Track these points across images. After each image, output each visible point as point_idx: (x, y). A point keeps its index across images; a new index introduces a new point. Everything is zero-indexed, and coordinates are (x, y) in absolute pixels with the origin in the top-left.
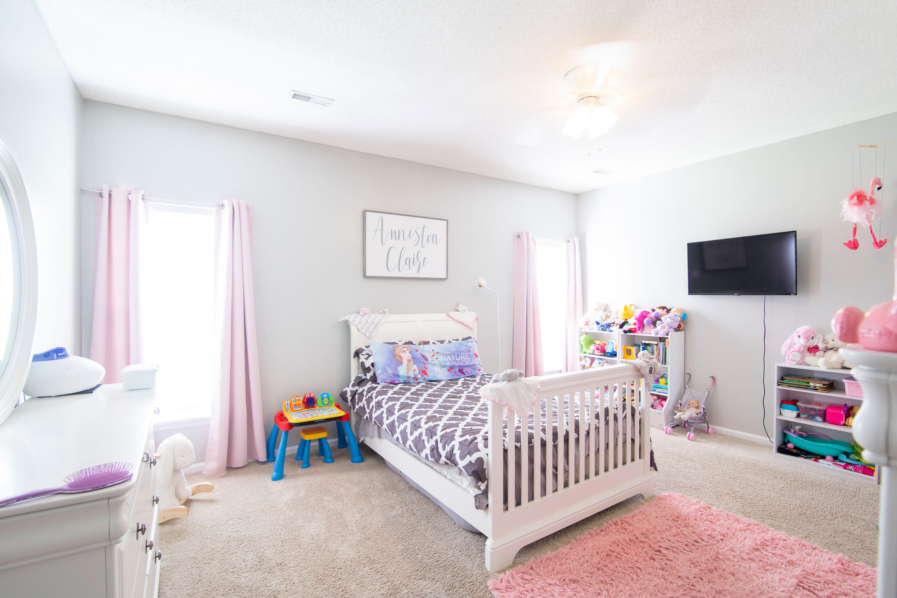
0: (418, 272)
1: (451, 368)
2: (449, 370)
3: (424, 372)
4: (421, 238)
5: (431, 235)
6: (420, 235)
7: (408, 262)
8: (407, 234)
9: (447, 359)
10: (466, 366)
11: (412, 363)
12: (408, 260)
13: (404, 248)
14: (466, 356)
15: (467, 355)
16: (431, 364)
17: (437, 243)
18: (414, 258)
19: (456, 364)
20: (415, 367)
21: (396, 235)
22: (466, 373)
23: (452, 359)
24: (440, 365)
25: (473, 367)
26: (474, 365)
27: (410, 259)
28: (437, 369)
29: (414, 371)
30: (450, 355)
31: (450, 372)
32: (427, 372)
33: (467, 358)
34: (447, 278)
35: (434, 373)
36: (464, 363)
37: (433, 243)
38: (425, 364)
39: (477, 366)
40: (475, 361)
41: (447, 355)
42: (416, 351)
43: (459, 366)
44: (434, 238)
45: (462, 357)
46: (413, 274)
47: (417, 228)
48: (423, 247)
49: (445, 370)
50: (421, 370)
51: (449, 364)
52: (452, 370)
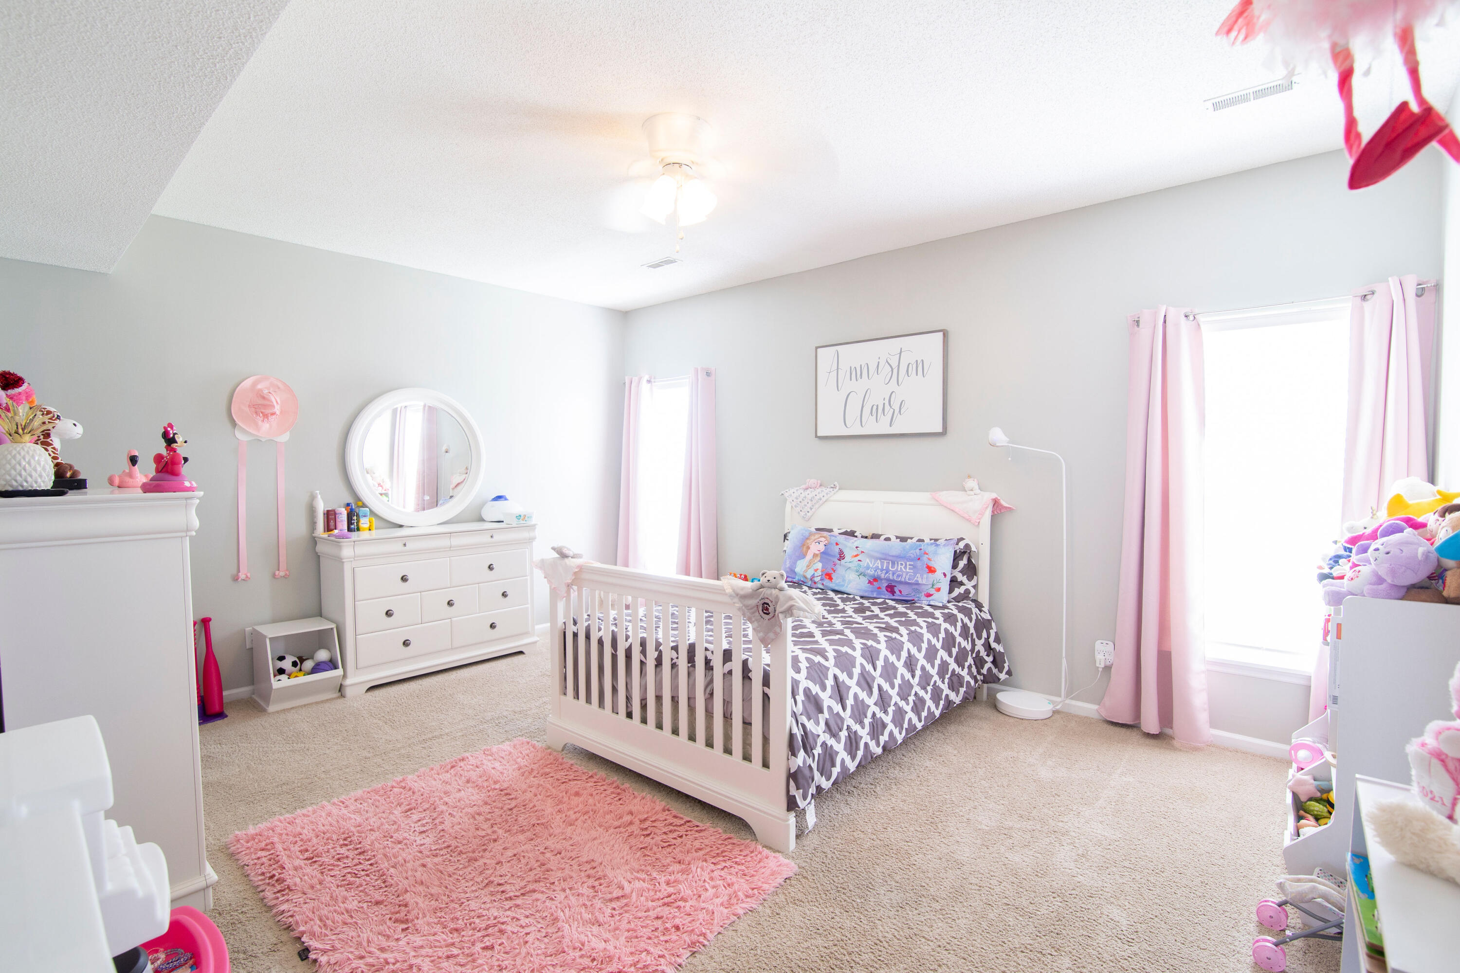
0: (890, 426)
1: (874, 580)
2: (870, 582)
3: (829, 576)
4: (895, 371)
5: (913, 362)
6: (894, 365)
7: (875, 411)
8: (873, 368)
9: (874, 564)
10: (901, 583)
11: (819, 558)
12: (875, 408)
13: (869, 391)
14: (908, 567)
15: (910, 565)
16: (844, 566)
17: (925, 373)
18: (884, 404)
19: (883, 576)
20: (819, 566)
21: (856, 373)
22: (897, 592)
23: (882, 566)
24: (857, 571)
25: (916, 587)
26: (917, 584)
27: (877, 406)
28: (851, 576)
29: (816, 570)
30: (881, 559)
31: (871, 586)
32: (833, 576)
33: (908, 570)
34: (944, 433)
35: (844, 580)
36: (898, 576)
37: (917, 375)
38: (835, 565)
39: (923, 587)
40: (922, 578)
41: (877, 559)
42: (837, 544)
43: (888, 580)
44: (920, 366)
45: (900, 566)
46: (883, 428)
47: (890, 357)
48: (900, 383)
49: (864, 581)
50: (826, 572)
51: (871, 572)
52: (875, 583)
